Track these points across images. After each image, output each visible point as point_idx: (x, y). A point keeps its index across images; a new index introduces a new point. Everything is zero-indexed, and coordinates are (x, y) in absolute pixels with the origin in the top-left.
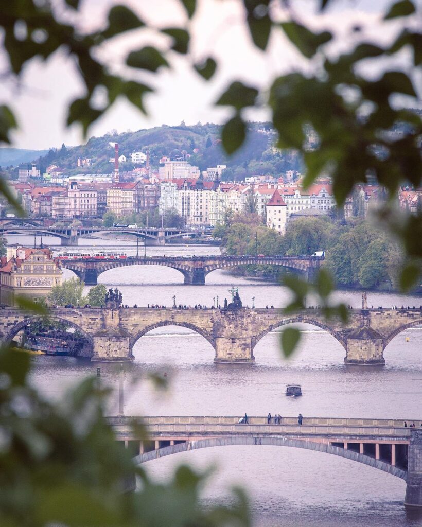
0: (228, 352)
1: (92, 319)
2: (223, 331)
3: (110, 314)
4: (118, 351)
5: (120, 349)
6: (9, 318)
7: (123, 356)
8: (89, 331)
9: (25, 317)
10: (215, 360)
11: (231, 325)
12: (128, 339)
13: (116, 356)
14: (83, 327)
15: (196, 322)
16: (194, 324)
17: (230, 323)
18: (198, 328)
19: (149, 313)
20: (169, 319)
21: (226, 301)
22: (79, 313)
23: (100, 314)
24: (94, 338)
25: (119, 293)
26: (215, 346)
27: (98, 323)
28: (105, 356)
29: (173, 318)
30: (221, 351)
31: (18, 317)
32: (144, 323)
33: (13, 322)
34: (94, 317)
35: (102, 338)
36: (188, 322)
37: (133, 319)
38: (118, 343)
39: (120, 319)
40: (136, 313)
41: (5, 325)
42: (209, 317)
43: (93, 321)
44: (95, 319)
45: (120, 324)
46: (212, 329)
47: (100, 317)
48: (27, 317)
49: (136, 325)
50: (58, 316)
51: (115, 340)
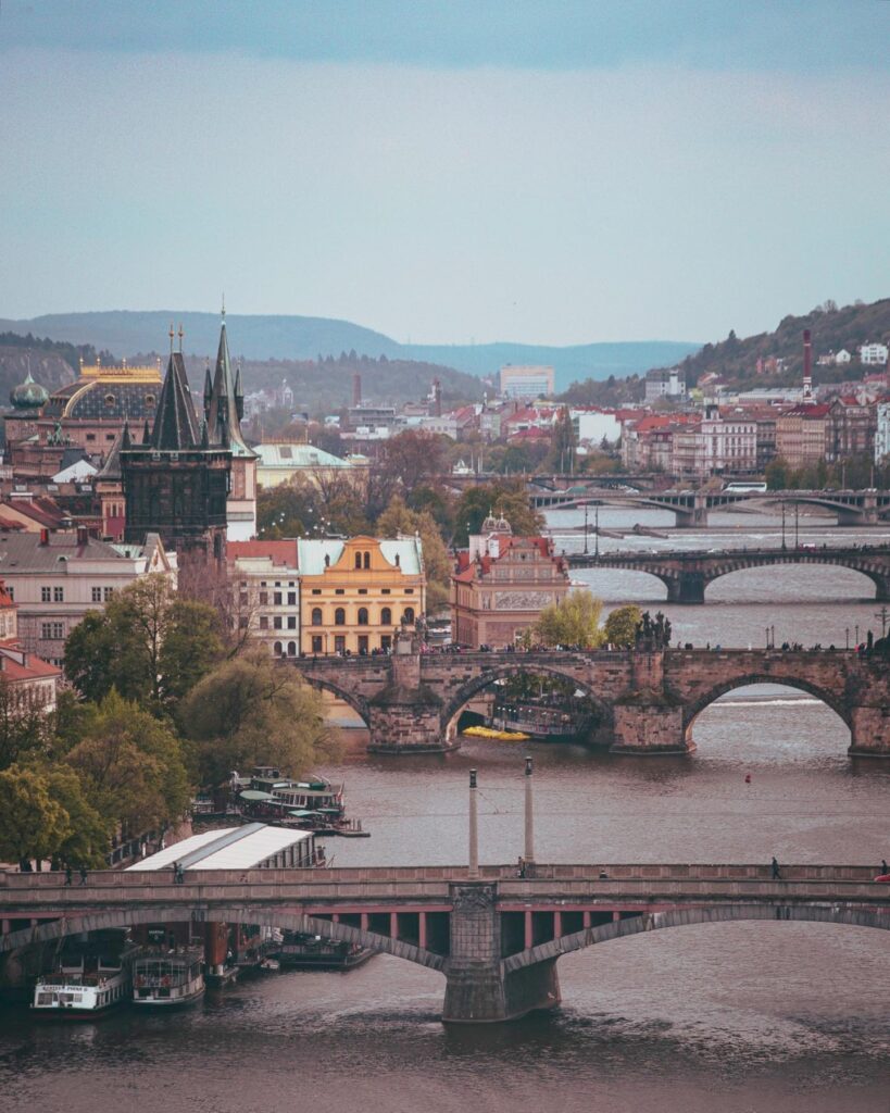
0: (875, 734)
1: (612, 672)
2: (865, 694)
3: (646, 661)
4: (661, 733)
5: (665, 729)
6: (454, 671)
7: (671, 743)
8: (606, 694)
9: (483, 669)
10: (850, 750)
11: (881, 683)
12: (681, 710)
13: (657, 743)
14: (593, 688)
15: (813, 677)
16: (809, 680)
17: (879, 679)
18: (817, 688)
19: (721, 660)
20: (759, 671)
21: (870, 635)
22: (586, 660)
23: (626, 662)
24: (615, 708)
25: (664, 620)
26: (851, 724)
27: (621, 679)
28: (636, 743)
29: (767, 669)
30: (861, 733)
31: (470, 669)
32: (712, 678)
33: (461, 678)
34: (614, 668)
35: (630, 708)
36: (796, 675)
37: (689, 671)
38: (660, 718)
39: (666, 672)
40: (693, 661)
41: (447, 683)
42: (839, 667)
43: (613, 676)
44: (616, 672)
45: (664, 681)
46: (843, 690)
47: (625, 668)
48: (487, 668)
49: (695, 684)
50: (545, 667)
51: (655, 711)
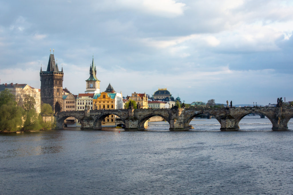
1: (125, 113)
2: (172, 117)
3: (130, 111)
4: (133, 125)
5: (134, 125)
6: (96, 113)
7: (135, 127)
8: (124, 118)
9: (101, 113)
10: (169, 129)
12: (137, 121)
13: (132, 127)
14: (121, 116)
16: (162, 114)
17: (174, 114)
18: (163, 116)
20: (152, 113)
21: (173, 105)
25: (139, 104)
26: (170, 123)
27: (126, 115)
30: (172, 125)
31: (99, 113)
32: (143, 114)
33: (97, 115)
34: (125, 112)
36: (159, 114)
37: (139, 113)
38: (133, 122)
39: (135, 113)
40: (140, 111)
41: (95, 116)
42: (168, 112)
45: (135, 115)
46: (168, 117)
47: (127, 112)
48: (102, 113)
49: (140, 115)
51: (131, 121)
